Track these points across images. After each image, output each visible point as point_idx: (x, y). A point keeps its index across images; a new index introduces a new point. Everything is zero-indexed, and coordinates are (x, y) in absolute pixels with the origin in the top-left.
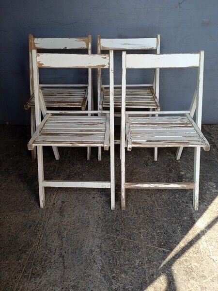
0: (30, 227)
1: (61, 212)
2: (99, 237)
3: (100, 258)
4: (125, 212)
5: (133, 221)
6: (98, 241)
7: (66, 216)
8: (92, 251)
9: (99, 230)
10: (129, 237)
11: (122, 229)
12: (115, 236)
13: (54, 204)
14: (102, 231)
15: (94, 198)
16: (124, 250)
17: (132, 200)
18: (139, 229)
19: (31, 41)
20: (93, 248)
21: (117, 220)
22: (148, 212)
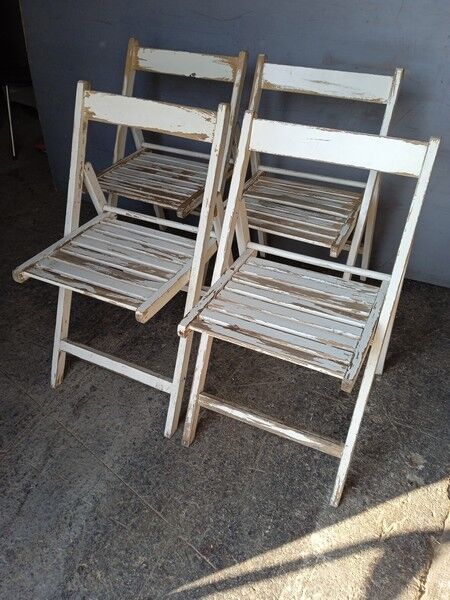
0: (16, 415)
1: (78, 406)
2: (108, 482)
3: (83, 523)
4: (186, 452)
5: (188, 476)
6: (101, 488)
7: (81, 418)
8: (79, 503)
9: (117, 468)
10: (160, 503)
11: (158, 483)
12: (136, 492)
13: (77, 386)
14: (122, 472)
15: (150, 399)
16: (134, 526)
17: (216, 432)
18: (188, 497)
19: (131, 53)
20: (85, 499)
21: (161, 461)
22: (230, 469)
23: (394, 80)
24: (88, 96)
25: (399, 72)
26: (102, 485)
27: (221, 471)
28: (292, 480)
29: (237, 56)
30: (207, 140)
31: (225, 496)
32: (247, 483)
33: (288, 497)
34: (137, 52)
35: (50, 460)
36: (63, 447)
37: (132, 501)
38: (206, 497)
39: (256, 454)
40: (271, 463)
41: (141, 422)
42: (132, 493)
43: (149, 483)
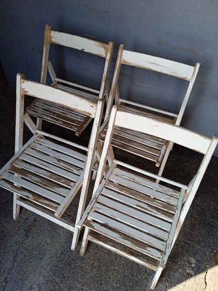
1: (28, 232)
2: (45, 276)
4: (82, 259)
5: (83, 273)
7: (30, 238)
9: (48, 269)
11: (68, 277)
13: (27, 219)
18: (83, 285)
20: (34, 286)
21: (70, 264)
22: (103, 268)
23: (195, 69)
24: (23, 82)
25: (198, 65)
26: (41, 278)
27: (99, 270)
28: (133, 275)
29: (108, 44)
30: (91, 116)
31: (101, 284)
32: (112, 277)
33: (131, 284)
34: (50, 34)
35: (16, 263)
36: (21, 256)
37: (57, 287)
38: (92, 285)
39: (116, 260)
40: (123, 265)
41: (59, 241)
42: (57, 283)
43: (64, 277)
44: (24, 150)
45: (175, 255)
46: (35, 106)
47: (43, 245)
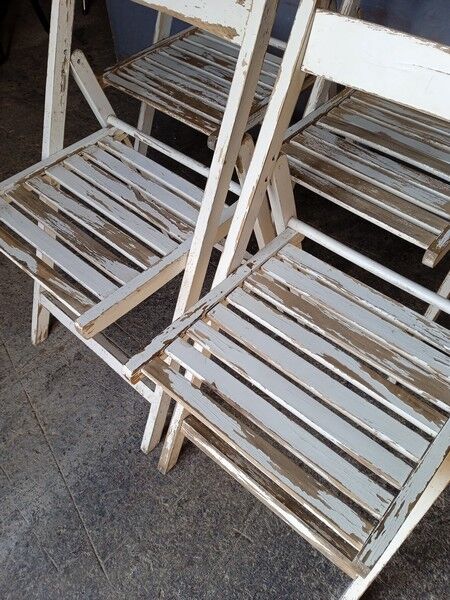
1: (54, 377)
3: (12, 546)
4: (161, 480)
6: (46, 503)
7: (52, 397)
8: (15, 516)
9: (71, 481)
10: (107, 547)
11: (113, 517)
12: (84, 521)
13: (61, 349)
16: (67, 570)
18: (143, 550)
21: (125, 485)
22: (209, 522)
26: (47, 499)
27: (196, 521)
28: (286, 566)
30: (235, 40)
31: (191, 563)
32: (225, 552)
33: (274, 590)
36: (20, 432)
37: (76, 533)
38: (165, 558)
39: (250, 510)
40: (265, 529)
41: (118, 420)
42: (79, 522)
43: (103, 514)
44: (65, 158)
45: (425, 551)
46: (130, 67)
47: (79, 420)
